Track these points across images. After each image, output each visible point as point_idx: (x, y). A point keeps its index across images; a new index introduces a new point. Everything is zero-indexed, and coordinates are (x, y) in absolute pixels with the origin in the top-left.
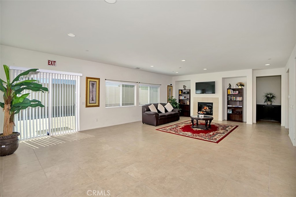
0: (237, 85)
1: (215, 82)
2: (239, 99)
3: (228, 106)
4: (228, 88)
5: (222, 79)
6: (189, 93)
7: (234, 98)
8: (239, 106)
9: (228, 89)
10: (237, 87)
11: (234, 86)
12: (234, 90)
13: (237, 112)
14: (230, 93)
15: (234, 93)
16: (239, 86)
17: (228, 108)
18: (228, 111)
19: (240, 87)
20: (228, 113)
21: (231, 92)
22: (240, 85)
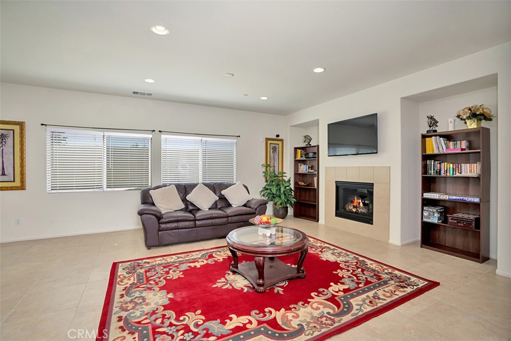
0: (458, 116)
1: (377, 114)
2: (470, 170)
3: (427, 195)
4: (425, 132)
5: (399, 102)
6: (316, 155)
7: (447, 169)
8: (466, 198)
9: (424, 137)
10: (460, 126)
11: (447, 125)
12: (448, 137)
13: (460, 220)
14: (433, 151)
15: (447, 148)
16: (468, 122)
17: (426, 203)
18: (425, 214)
19: (472, 125)
20: (425, 220)
21: (435, 146)
22: (469, 118)
